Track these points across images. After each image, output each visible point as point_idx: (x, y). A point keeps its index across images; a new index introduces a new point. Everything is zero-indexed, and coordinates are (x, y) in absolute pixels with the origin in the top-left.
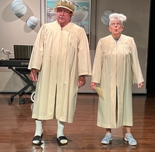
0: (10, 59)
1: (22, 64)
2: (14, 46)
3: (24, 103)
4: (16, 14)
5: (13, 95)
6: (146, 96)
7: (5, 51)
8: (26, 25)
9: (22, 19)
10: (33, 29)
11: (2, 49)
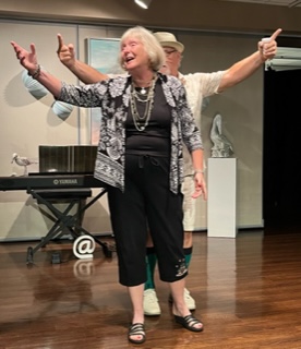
0: (30, 174)
1: (56, 182)
2: (41, 147)
3: (61, 262)
4: (32, 93)
5: (34, 247)
6: (262, 233)
7: (20, 158)
8: (51, 112)
9: (43, 102)
10: (64, 119)
11: (15, 155)
